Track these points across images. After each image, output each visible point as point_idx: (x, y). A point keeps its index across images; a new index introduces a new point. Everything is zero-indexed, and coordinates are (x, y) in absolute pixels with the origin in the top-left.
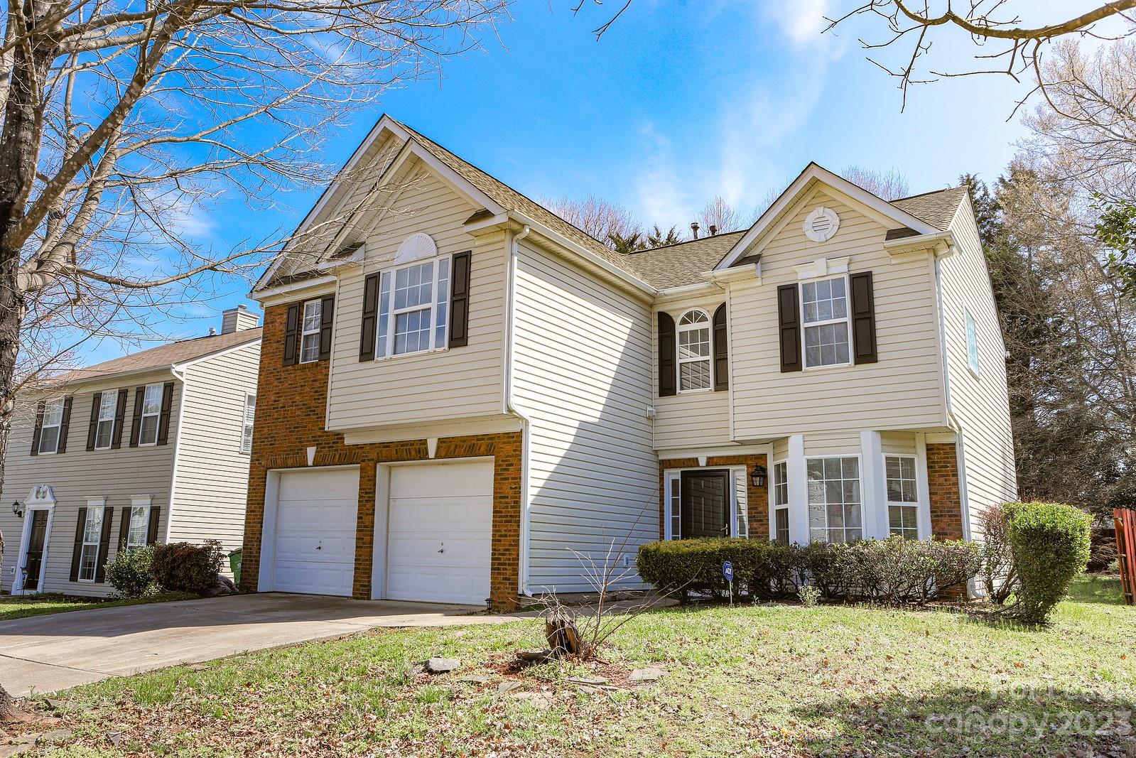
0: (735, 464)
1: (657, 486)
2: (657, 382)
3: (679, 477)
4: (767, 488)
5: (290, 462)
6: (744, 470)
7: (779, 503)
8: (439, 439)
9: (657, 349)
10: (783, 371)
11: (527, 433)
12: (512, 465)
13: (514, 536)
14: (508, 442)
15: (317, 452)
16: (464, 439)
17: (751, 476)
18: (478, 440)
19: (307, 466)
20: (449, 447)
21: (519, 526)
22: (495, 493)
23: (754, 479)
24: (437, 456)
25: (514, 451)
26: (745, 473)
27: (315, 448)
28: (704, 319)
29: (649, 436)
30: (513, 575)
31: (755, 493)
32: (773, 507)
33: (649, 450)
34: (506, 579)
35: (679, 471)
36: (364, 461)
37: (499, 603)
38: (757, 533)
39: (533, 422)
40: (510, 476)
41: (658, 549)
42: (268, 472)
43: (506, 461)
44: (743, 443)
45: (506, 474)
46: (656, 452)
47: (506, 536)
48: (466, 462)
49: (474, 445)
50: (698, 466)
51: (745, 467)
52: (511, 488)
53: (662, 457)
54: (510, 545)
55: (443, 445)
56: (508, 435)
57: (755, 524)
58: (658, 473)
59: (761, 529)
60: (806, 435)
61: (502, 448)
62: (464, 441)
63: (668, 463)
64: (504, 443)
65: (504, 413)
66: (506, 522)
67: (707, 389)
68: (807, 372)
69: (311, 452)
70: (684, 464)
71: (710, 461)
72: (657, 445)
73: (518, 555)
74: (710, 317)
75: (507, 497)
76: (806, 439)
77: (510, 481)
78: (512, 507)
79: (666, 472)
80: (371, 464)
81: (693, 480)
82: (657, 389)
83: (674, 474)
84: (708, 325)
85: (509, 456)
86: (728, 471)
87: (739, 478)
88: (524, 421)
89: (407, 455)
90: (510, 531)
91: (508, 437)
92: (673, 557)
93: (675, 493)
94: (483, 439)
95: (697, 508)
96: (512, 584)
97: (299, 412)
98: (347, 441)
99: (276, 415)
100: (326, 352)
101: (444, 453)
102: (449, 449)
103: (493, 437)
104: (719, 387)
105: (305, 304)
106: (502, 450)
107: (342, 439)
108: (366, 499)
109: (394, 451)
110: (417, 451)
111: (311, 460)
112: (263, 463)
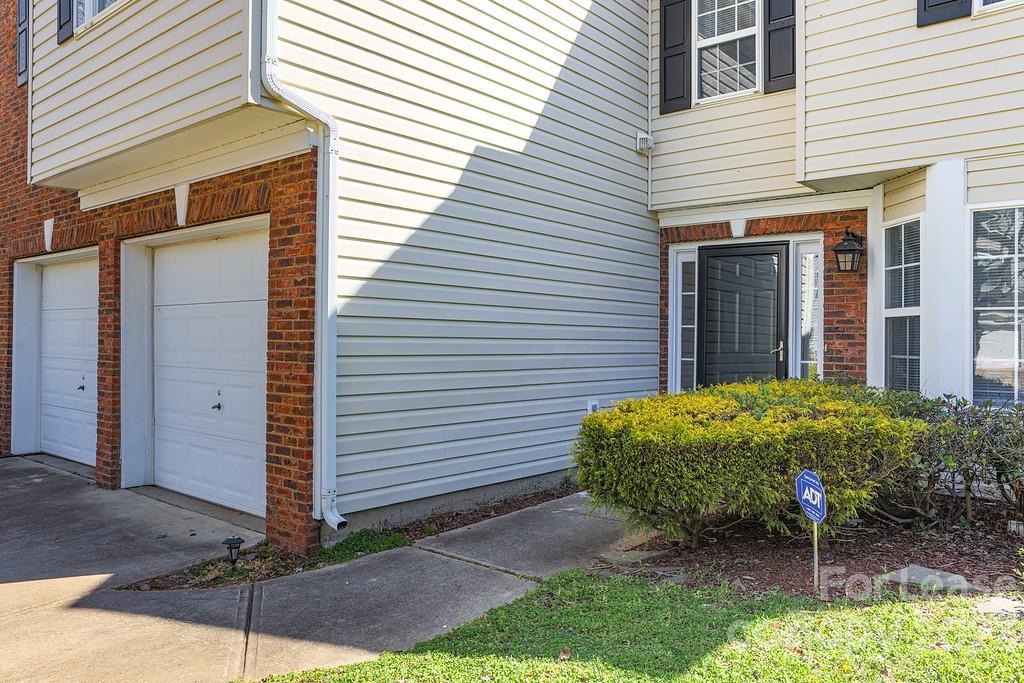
0: (800, 231)
1: (657, 275)
2: (656, 89)
3: (694, 258)
4: (864, 276)
5: (31, 247)
6: (817, 241)
7: (893, 302)
8: (189, 187)
9: (656, 28)
10: (920, 25)
11: (327, 154)
12: (295, 230)
13: (301, 390)
14: (292, 179)
15: (53, 227)
16: (224, 181)
17: (833, 252)
18: (245, 180)
20: (204, 200)
21: (311, 369)
22: (271, 294)
23: (841, 257)
24: (189, 222)
26: (820, 249)
27: (53, 220)
29: (641, 185)
30: (301, 477)
31: (841, 284)
32: (878, 311)
33: (642, 210)
34: (288, 483)
35: (695, 246)
36: (102, 238)
37: (280, 534)
38: (841, 359)
39: (340, 129)
40: (294, 256)
41: (625, 431)
42: (15, 265)
43: (289, 222)
44: (819, 187)
45: (288, 251)
46: (654, 214)
47: (287, 389)
49: (239, 190)
50: (730, 236)
51: (820, 236)
52: (296, 283)
53: (667, 222)
54: (295, 411)
55: (197, 197)
57: (838, 344)
58: (657, 251)
59: (850, 352)
60: (971, 156)
61: (281, 193)
62: (226, 186)
63: (675, 233)
64: (284, 181)
65: (251, 100)
66: (289, 358)
67: (751, 91)
68: (983, 16)
70: (704, 234)
71: (752, 227)
72: (657, 201)
73: (310, 433)
75: (289, 303)
76: (973, 166)
77: (295, 265)
78: (299, 326)
79: (673, 249)
80: (110, 242)
81: (719, 264)
82: (656, 101)
83: (685, 254)
85: (292, 210)
86: (786, 244)
87: (809, 258)
88: (321, 128)
89: (150, 223)
90: (295, 378)
91: (292, 168)
92: (662, 452)
93: (687, 285)
94: (252, 178)
95: (725, 309)
101: (196, 214)
102: (204, 204)
103: (265, 171)
104: (774, 84)
106: (280, 196)
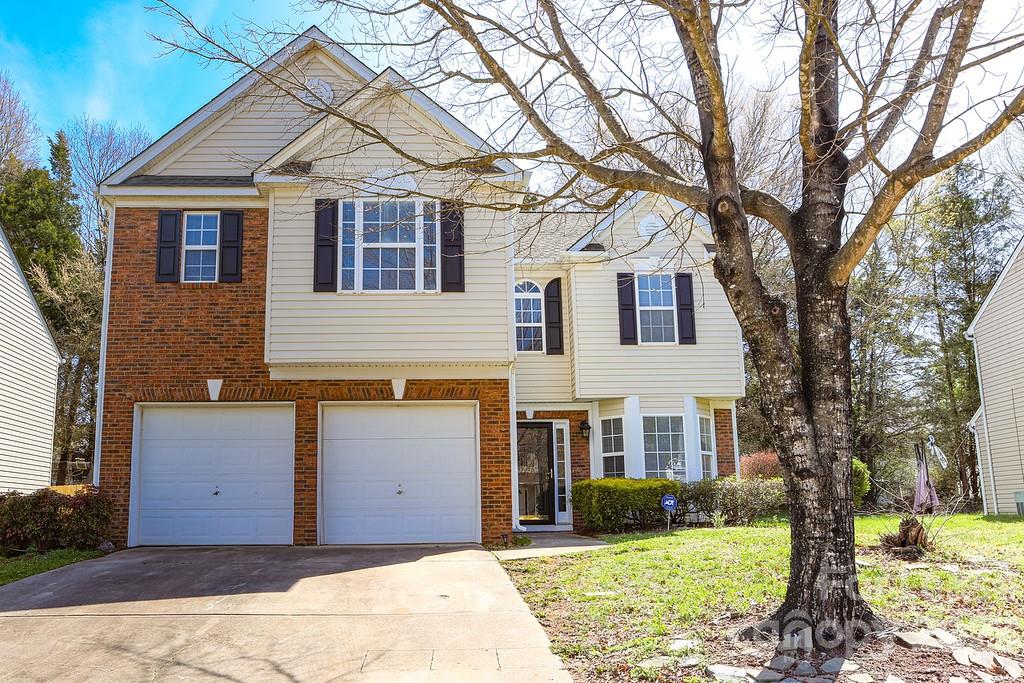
0: (558, 418)
4: (588, 439)
5: (178, 395)
6: (567, 423)
7: (607, 450)
8: (408, 380)
10: (622, 344)
12: (501, 409)
14: (495, 388)
15: (223, 385)
16: (440, 383)
17: (574, 428)
18: (458, 384)
19: (209, 400)
22: (481, 435)
24: (405, 398)
25: (502, 396)
26: (568, 426)
27: (221, 380)
28: (536, 290)
30: (507, 512)
32: (598, 455)
34: (499, 516)
36: (299, 398)
37: (493, 538)
40: (499, 420)
42: (135, 405)
43: (493, 405)
45: (494, 418)
48: (442, 405)
49: (453, 388)
50: (526, 418)
51: (567, 421)
52: (501, 431)
54: (503, 484)
55: (413, 386)
56: (494, 382)
60: (642, 396)
61: (487, 393)
62: (442, 384)
64: (490, 388)
65: (512, 360)
66: (496, 462)
67: (539, 352)
68: (641, 346)
69: (214, 386)
71: (537, 414)
74: (542, 289)
75: (497, 440)
76: (643, 400)
77: (499, 424)
78: (503, 449)
80: (309, 402)
84: (541, 296)
85: (497, 401)
86: (552, 423)
89: (365, 394)
94: (465, 384)
96: (507, 520)
97: (189, 338)
98: (275, 375)
99: (147, 339)
100: (232, 272)
101: (415, 395)
102: (422, 391)
103: (476, 382)
104: (551, 351)
105: (186, 214)
106: (488, 395)
107: (266, 374)
108: (307, 438)
109: (345, 390)
110: (378, 391)
111: (214, 394)
112: (128, 394)
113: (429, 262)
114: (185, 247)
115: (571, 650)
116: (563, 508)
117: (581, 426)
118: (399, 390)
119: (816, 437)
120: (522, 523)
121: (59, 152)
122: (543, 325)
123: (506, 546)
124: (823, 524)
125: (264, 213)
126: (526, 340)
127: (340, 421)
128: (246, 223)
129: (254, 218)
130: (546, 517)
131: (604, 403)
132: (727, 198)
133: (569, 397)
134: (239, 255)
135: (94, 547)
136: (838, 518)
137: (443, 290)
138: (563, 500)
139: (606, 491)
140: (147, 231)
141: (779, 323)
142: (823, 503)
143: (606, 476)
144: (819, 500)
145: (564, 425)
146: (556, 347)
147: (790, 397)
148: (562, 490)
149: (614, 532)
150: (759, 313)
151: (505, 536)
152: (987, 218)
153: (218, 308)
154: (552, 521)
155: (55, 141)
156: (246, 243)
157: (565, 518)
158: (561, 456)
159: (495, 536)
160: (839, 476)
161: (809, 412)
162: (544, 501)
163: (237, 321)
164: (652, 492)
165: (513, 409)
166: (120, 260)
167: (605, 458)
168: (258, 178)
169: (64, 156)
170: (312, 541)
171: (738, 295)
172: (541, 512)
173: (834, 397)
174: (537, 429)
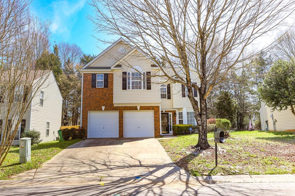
4: (176, 116)
5: (96, 109)
10: (182, 97)
16: (146, 107)
18: (150, 107)
19: (102, 110)
22: (154, 117)
24: (140, 110)
25: (158, 109)
27: (104, 107)
28: (165, 86)
36: (119, 110)
42: (88, 112)
45: (157, 113)
48: (147, 111)
50: (164, 112)
56: (157, 106)
66: (157, 122)
67: (166, 99)
69: (103, 108)
76: (186, 108)
80: (122, 111)
86: (168, 113)
89: (132, 109)
96: (159, 133)
97: (98, 99)
98: (115, 106)
99: (90, 99)
100: (106, 86)
101: (142, 109)
102: (143, 108)
103: (153, 107)
104: (168, 98)
105: (97, 74)
106: (155, 109)
107: (113, 105)
108: (121, 118)
109: (128, 108)
110: (135, 108)
111: (103, 109)
112: (87, 109)
113: (144, 84)
114: (97, 81)
115: (168, 151)
116: (171, 130)
117: (174, 114)
118: (139, 108)
119: (202, 120)
120: (162, 133)
121: (56, 49)
122: (167, 93)
123: (159, 137)
124: (202, 132)
125: (112, 74)
126: (163, 96)
127: (127, 114)
128: (109, 76)
129: (110, 75)
130: (167, 132)
131: (179, 109)
132: (190, 87)
133: (172, 108)
134: (108, 82)
135: (82, 138)
136: (204, 132)
137: (147, 89)
138: (171, 129)
139: (178, 127)
140: (90, 78)
141: (197, 104)
142: (202, 130)
143: (179, 124)
144: (202, 129)
145: (171, 113)
146: (169, 98)
147: (198, 115)
148: (171, 126)
149: (180, 135)
150: (194, 103)
151: (159, 136)
152: (268, 64)
153: (104, 93)
154: (168, 133)
155: (55, 46)
156: (109, 80)
157: (171, 132)
158: (170, 120)
159: (157, 135)
160: (205, 126)
161: (201, 117)
162: (167, 129)
163: (107, 95)
164: (187, 127)
165: (160, 111)
166: (85, 83)
167: (179, 120)
168: (111, 68)
169: (57, 50)
170: (122, 137)
171: (191, 100)
172: (166, 131)
173: (204, 115)
174: (165, 115)
